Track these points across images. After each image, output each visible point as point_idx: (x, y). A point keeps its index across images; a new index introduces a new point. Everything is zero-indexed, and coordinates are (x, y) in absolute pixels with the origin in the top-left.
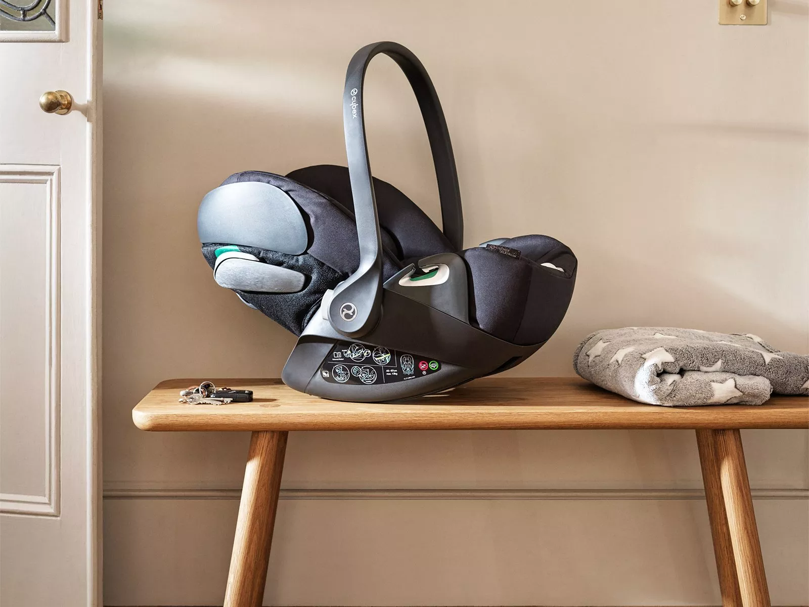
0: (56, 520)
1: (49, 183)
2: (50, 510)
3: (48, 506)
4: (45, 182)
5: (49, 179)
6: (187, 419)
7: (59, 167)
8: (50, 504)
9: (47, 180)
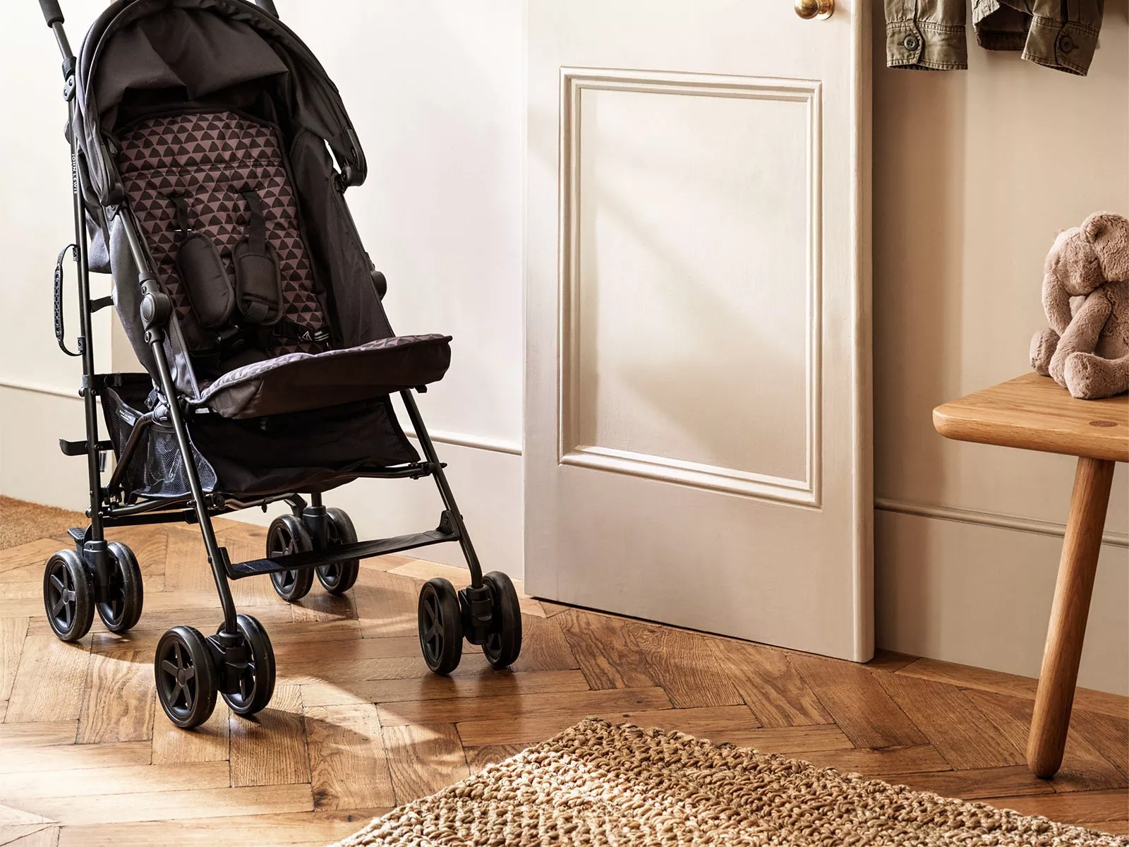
0: (817, 513)
1: (809, 100)
2: (811, 498)
3: (809, 494)
4: (804, 100)
5: (810, 97)
6: (989, 428)
7: (819, 83)
8: (810, 491)
9: (807, 98)
